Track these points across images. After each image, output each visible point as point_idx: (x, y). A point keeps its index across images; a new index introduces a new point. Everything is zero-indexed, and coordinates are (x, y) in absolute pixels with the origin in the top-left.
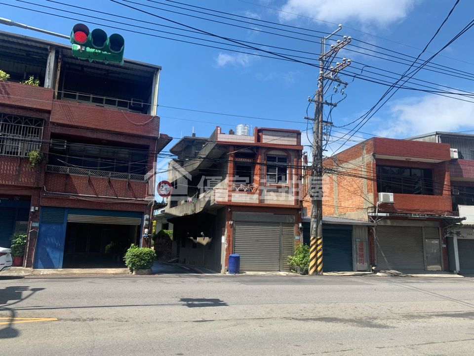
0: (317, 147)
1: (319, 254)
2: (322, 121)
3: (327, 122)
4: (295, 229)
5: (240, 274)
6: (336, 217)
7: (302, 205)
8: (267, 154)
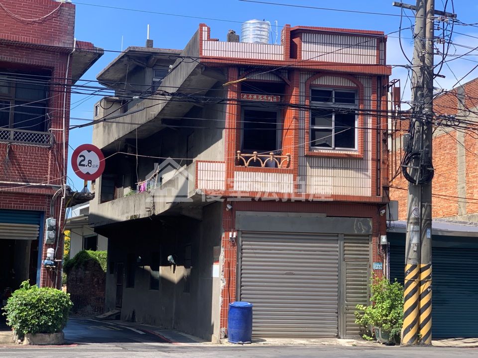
0: (422, 69)
1: (424, 302)
2: (434, 12)
3: (443, 14)
4: (371, 247)
5: (253, 344)
6: (460, 222)
7: (388, 196)
8: (311, 86)
